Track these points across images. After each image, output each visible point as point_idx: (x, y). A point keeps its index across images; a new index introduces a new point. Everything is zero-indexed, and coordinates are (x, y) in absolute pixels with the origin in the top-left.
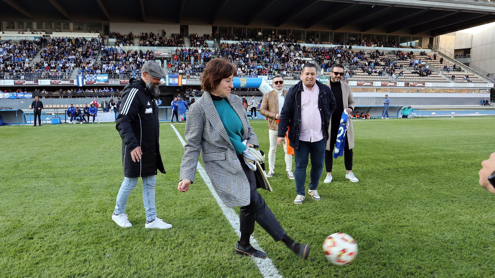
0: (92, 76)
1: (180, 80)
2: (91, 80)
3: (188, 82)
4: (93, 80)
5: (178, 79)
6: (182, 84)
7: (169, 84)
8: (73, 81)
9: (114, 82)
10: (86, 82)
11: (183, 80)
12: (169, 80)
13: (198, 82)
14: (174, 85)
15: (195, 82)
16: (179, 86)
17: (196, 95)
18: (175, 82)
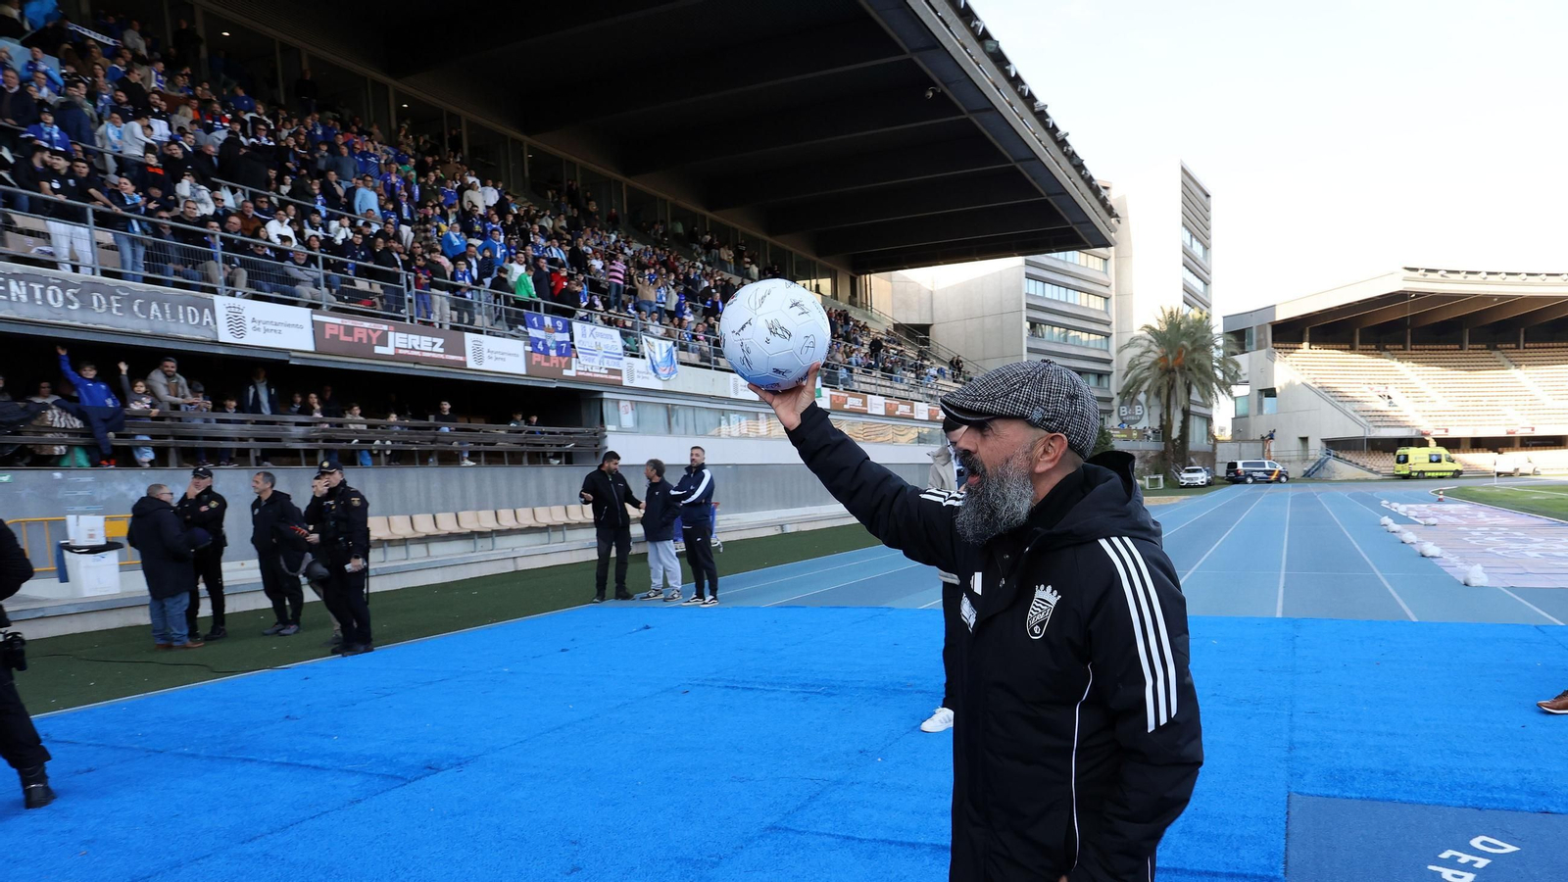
13: (109, 303)
15: (66, 298)
17: (88, 449)
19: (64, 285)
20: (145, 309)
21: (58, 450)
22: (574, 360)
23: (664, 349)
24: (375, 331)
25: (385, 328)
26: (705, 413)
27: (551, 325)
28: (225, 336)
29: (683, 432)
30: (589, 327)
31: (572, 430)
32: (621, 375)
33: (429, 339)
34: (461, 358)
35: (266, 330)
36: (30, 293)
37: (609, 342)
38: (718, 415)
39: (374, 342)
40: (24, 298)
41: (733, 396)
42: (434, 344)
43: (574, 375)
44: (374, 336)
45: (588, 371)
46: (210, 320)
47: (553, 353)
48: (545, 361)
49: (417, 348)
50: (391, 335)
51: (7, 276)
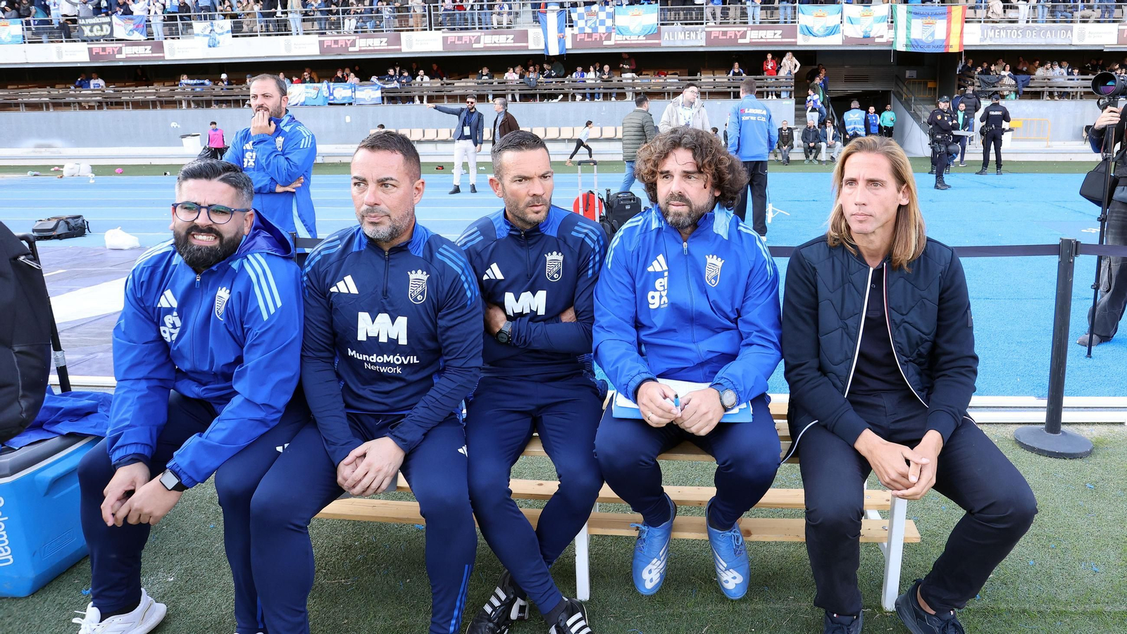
0: (596, 14)
1: (956, 27)
2: (595, 29)
3: (991, 34)
4: (602, 29)
5: (949, 22)
6: (961, 45)
7: (911, 43)
8: (524, 36)
9: (681, 36)
10: (574, 36)
11: (968, 26)
12: (908, 28)
13: (1032, 34)
14: (929, 46)
15: (1018, 35)
16: (951, 50)
17: (1017, 93)
18: (933, 34)
19: (1018, 29)
20: (1045, 35)
21: (1005, 93)
28: (1077, 42)
35: (1095, 37)
36: (1007, 33)
40: (1004, 36)
46: (1070, 36)
51: (1000, 29)
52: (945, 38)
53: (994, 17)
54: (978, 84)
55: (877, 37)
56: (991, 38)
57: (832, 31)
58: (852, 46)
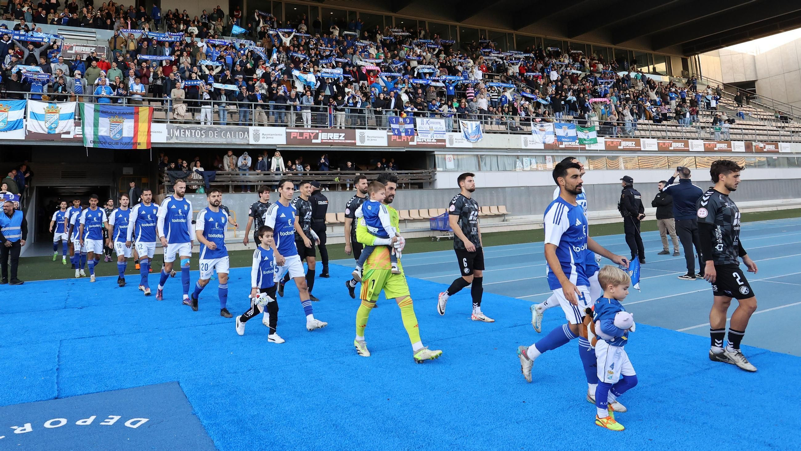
1: (143, 127)
3: (177, 133)
5: (136, 122)
6: (149, 143)
7: (98, 139)
11: (154, 126)
12: (96, 125)
13: (214, 134)
14: (117, 143)
15: (201, 134)
16: (139, 147)
17: (205, 188)
18: (121, 132)
19: (201, 130)
20: (225, 135)
21: (194, 187)
22: (416, 137)
23: (474, 126)
24: (312, 133)
25: (317, 131)
26: (505, 158)
27: (402, 121)
28: (252, 142)
29: (489, 169)
30: (425, 120)
31: (414, 171)
32: (445, 142)
33: (338, 134)
34: (353, 141)
35: (267, 138)
36: (191, 132)
37: (438, 126)
38: (514, 159)
39: (312, 138)
40: (189, 135)
41: (523, 147)
42: (340, 136)
43: (416, 144)
44: (312, 136)
45: (424, 141)
46: (247, 136)
47: (403, 134)
48: (399, 139)
49: (332, 139)
50: (320, 134)
51: (185, 129)
52: (133, 136)
53: (179, 118)
54: (168, 179)
55: (64, 133)
56: (177, 137)
57: (16, 125)
58: (36, 141)
